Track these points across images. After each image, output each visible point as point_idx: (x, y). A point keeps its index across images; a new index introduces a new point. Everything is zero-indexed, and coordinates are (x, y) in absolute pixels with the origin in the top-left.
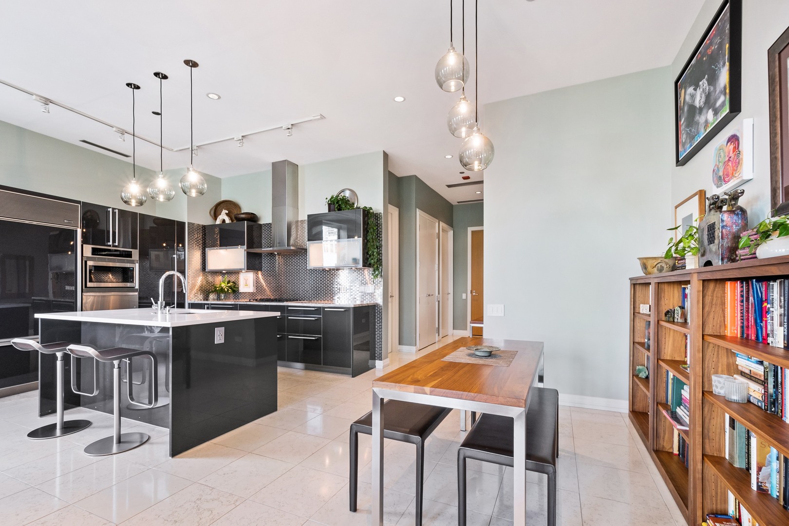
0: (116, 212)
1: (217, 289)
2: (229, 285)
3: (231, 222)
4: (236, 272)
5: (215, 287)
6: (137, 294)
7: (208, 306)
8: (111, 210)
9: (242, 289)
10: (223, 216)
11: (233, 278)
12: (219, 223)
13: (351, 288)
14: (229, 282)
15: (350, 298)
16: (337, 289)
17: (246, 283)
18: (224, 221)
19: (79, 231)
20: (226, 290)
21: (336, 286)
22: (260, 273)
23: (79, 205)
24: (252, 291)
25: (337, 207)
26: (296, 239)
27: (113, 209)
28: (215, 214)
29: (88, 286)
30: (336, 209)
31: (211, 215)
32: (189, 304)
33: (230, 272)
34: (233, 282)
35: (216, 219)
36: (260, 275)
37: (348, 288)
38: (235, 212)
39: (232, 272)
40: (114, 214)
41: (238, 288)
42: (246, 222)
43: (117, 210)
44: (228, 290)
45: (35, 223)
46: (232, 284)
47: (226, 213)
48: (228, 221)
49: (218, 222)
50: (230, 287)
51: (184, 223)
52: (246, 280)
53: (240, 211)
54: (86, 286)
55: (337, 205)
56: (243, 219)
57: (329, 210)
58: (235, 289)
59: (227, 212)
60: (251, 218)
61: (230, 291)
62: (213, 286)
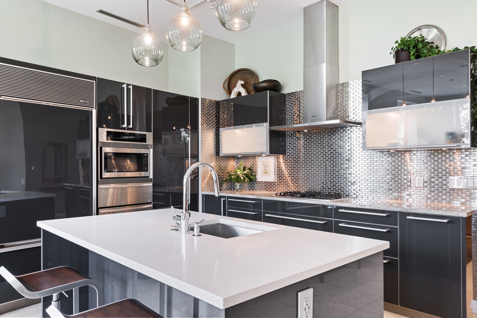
0: (130, 88)
1: (233, 177)
2: (245, 172)
3: (247, 94)
4: (254, 156)
5: (230, 175)
6: (151, 184)
7: (224, 199)
8: (125, 86)
9: (261, 177)
10: (239, 89)
11: (248, 164)
12: (234, 97)
13: (433, 180)
14: (244, 170)
15: (429, 196)
16: (405, 181)
17: (265, 170)
18: (239, 94)
19: (94, 112)
20: (242, 178)
21: (405, 177)
22: (281, 156)
23: (95, 82)
24: (273, 181)
25: (414, 54)
26: (336, 110)
27: (128, 85)
28: (229, 86)
29: (103, 177)
30: (412, 57)
31: (224, 88)
32: (203, 195)
33: (245, 157)
34: (250, 169)
35: (230, 93)
36: (281, 160)
37: (426, 180)
38: (252, 82)
39: (248, 157)
40: (128, 90)
41: (255, 176)
42: (268, 91)
43: (131, 86)
44: (244, 178)
45: (51, 104)
46: (248, 171)
47: (242, 85)
48: (244, 93)
49: (233, 95)
50: (247, 176)
51: (197, 99)
52: (265, 166)
53: (258, 80)
54: (101, 177)
55: (415, 50)
56: (265, 89)
57: (397, 61)
58: (252, 177)
59: (243, 83)
60: (274, 86)
61: (247, 180)
62: (227, 173)
